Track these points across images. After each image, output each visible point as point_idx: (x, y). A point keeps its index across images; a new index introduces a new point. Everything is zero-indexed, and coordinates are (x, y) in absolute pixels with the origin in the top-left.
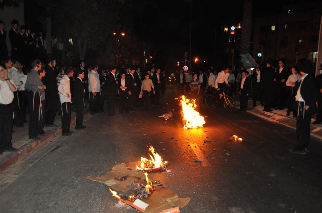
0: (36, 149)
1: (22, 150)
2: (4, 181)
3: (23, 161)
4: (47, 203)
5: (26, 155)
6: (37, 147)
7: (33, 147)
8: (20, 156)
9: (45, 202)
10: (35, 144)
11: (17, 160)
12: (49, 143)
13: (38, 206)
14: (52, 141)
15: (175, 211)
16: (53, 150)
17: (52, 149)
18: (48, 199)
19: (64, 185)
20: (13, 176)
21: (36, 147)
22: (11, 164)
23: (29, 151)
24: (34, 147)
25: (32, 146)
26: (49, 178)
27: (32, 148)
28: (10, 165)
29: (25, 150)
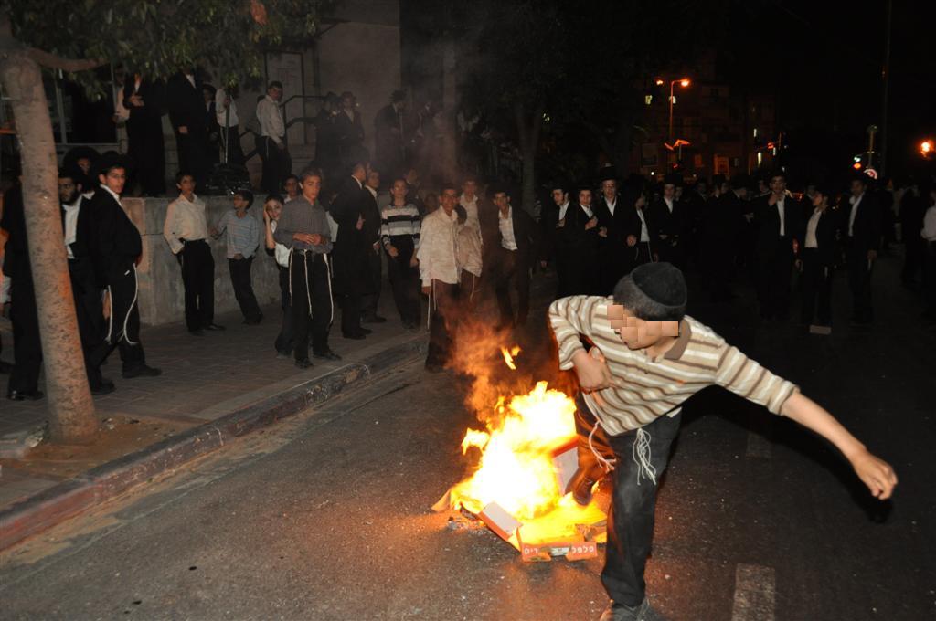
0: (356, 387)
1: (317, 387)
2: (259, 449)
3: (317, 412)
4: (312, 502)
5: (330, 398)
6: (359, 384)
7: (348, 381)
8: (311, 400)
9: (311, 499)
10: (355, 376)
11: (303, 407)
12: (395, 374)
13: (293, 504)
14: (401, 371)
15: (584, 550)
16: (391, 392)
17: (392, 389)
18: (319, 495)
19: (369, 470)
20: (280, 440)
21: (356, 383)
22: (288, 415)
23: (336, 391)
24: (351, 383)
25: (345, 378)
26: (347, 451)
27: (344, 383)
28: (284, 417)
29: (327, 385)
